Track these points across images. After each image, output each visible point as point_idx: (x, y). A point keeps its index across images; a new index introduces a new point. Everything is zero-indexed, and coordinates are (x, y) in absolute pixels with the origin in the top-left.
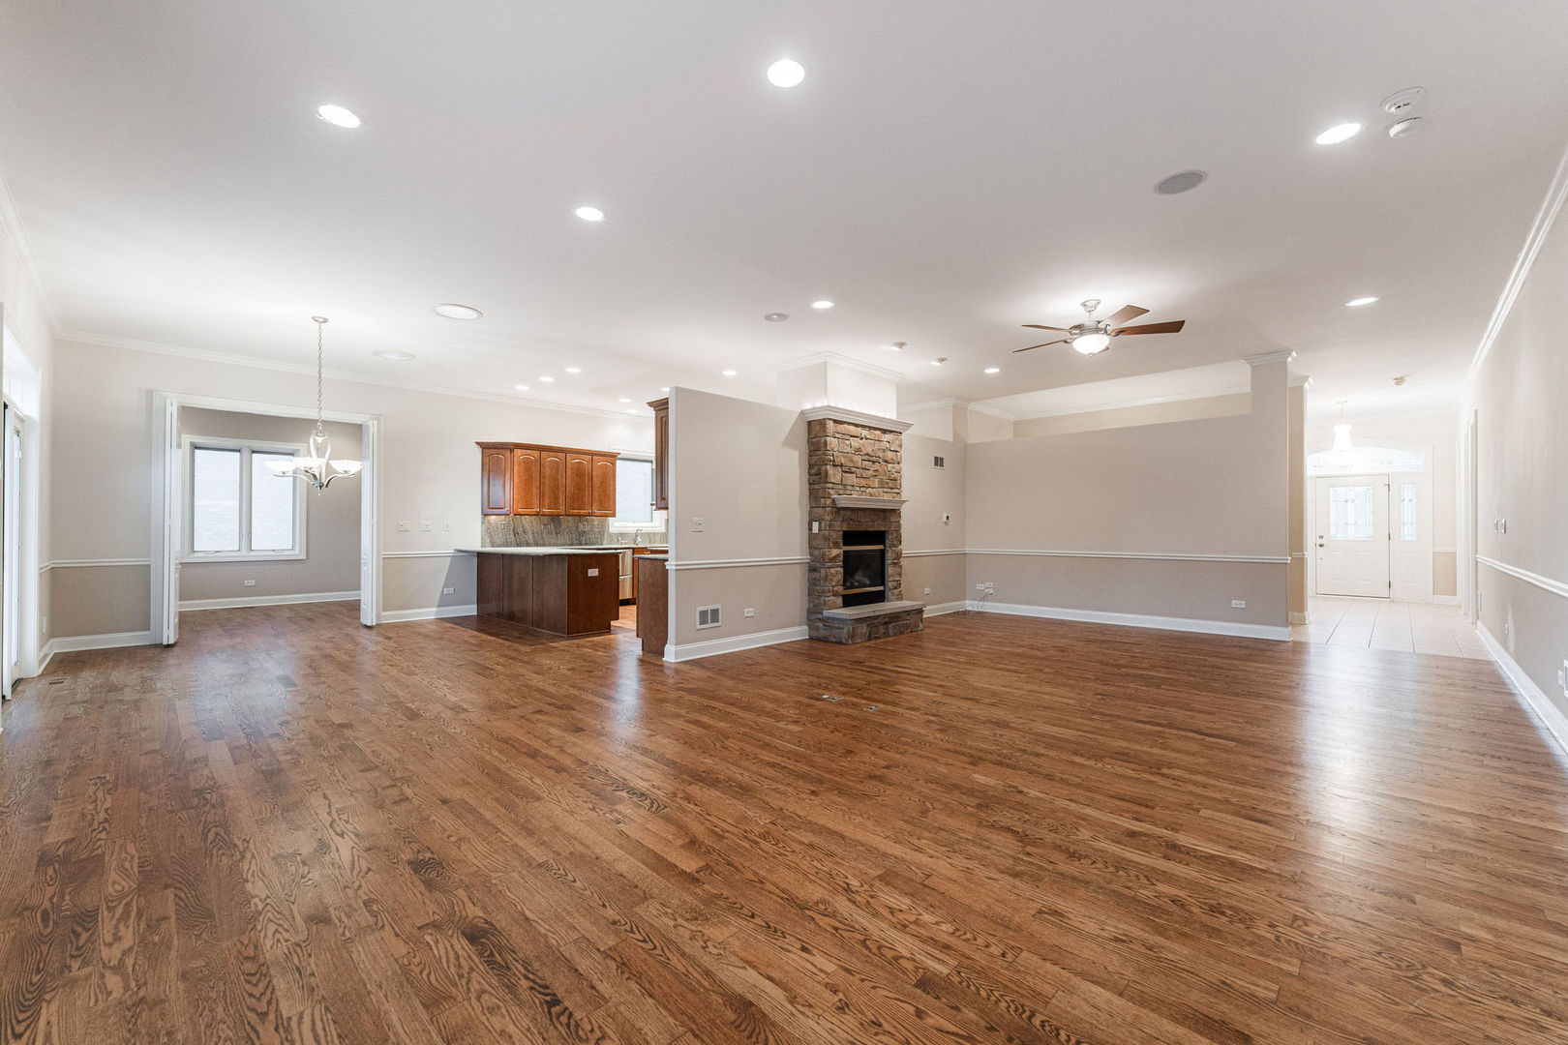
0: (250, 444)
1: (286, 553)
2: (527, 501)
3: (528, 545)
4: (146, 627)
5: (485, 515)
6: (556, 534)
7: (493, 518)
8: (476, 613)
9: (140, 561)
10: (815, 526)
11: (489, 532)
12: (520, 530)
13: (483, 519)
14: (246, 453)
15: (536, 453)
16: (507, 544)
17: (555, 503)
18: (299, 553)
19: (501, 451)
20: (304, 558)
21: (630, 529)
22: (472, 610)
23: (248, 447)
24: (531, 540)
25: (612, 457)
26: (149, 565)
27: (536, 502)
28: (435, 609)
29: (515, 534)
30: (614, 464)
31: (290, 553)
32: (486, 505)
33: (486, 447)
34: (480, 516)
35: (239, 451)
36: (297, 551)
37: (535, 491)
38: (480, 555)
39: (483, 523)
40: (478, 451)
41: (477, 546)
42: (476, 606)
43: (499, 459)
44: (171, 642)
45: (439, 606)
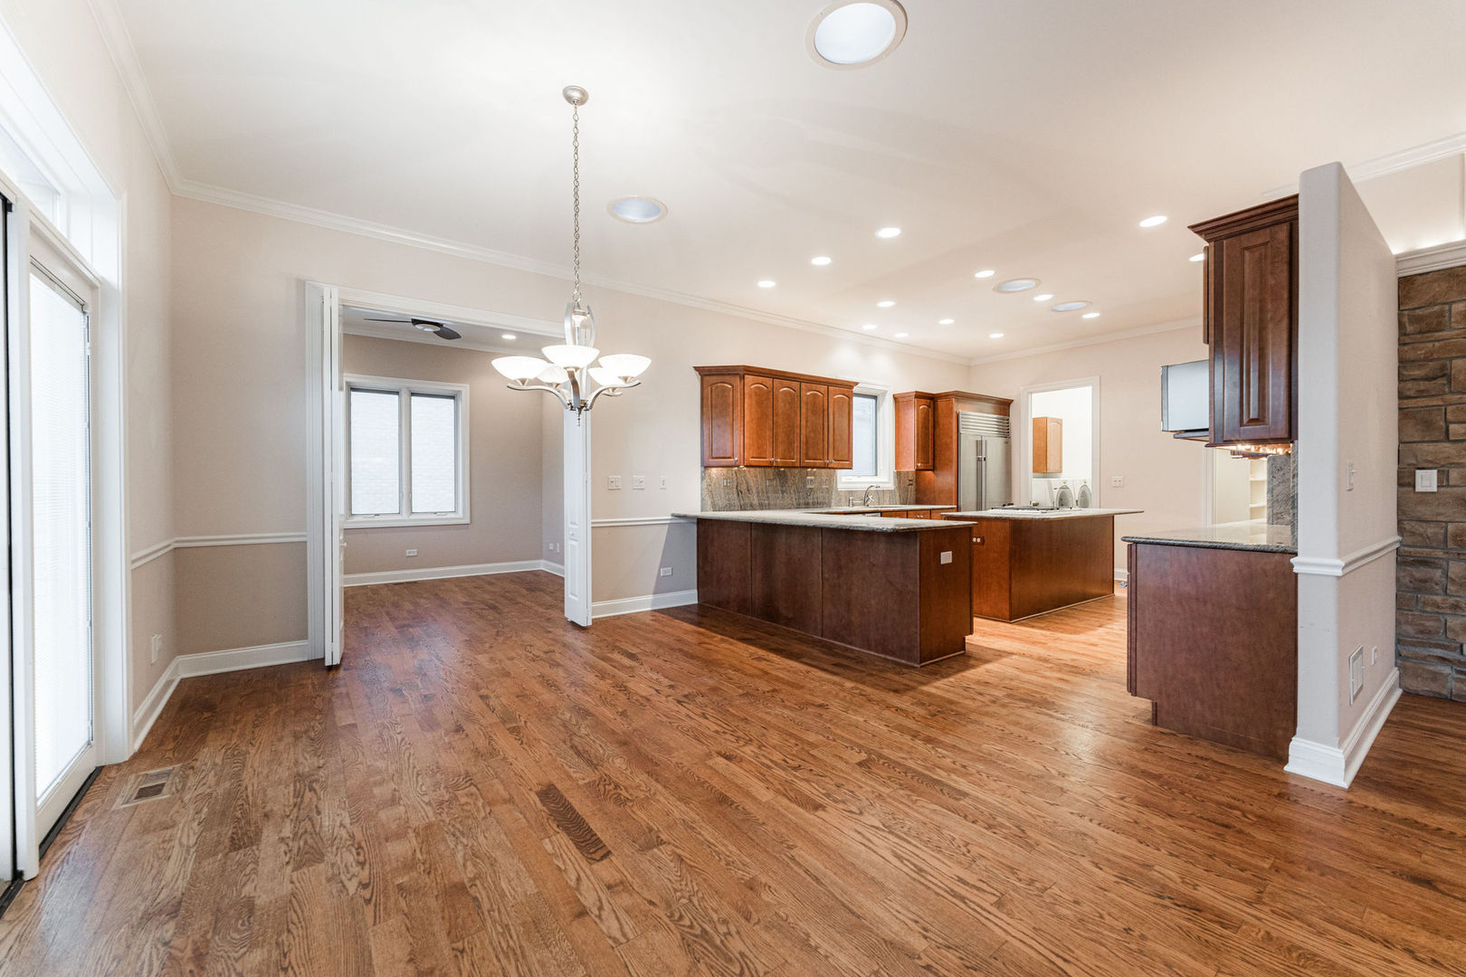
0: (411, 385)
1: (449, 516)
2: (759, 448)
3: (753, 508)
4: (303, 635)
5: (706, 467)
6: (783, 492)
7: (714, 471)
8: (696, 602)
9: (291, 536)
10: (1427, 481)
11: (709, 491)
12: (744, 488)
13: (703, 472)
14: (405, 395)
15: (768, 381)
16: (729, 508)
17: (788, 453)
18: (462, 516)
19: (727, 378)
20: (469, 522)
21: (859, 485)
22: (690, 597)
23: (408, 388)
24: (756, 502)
25: (847, 387)
26: (306, 542)
27: (769, 449)
28: (650, 597)
29: (739, 492)
30: (850, 399)
31: (453, 515)
32: (707, 454)
33: (704, 372)
34: (698, 469)
35: (397, 393)
36: (460, 514)
37: (769, 433)
38: (701, 522)
39: (703, 478)
40: (695, 379)
41: (695, 510)
42: (695, 591)
43: (725, 390)
44: (337, 661)
45: (655, 593)
